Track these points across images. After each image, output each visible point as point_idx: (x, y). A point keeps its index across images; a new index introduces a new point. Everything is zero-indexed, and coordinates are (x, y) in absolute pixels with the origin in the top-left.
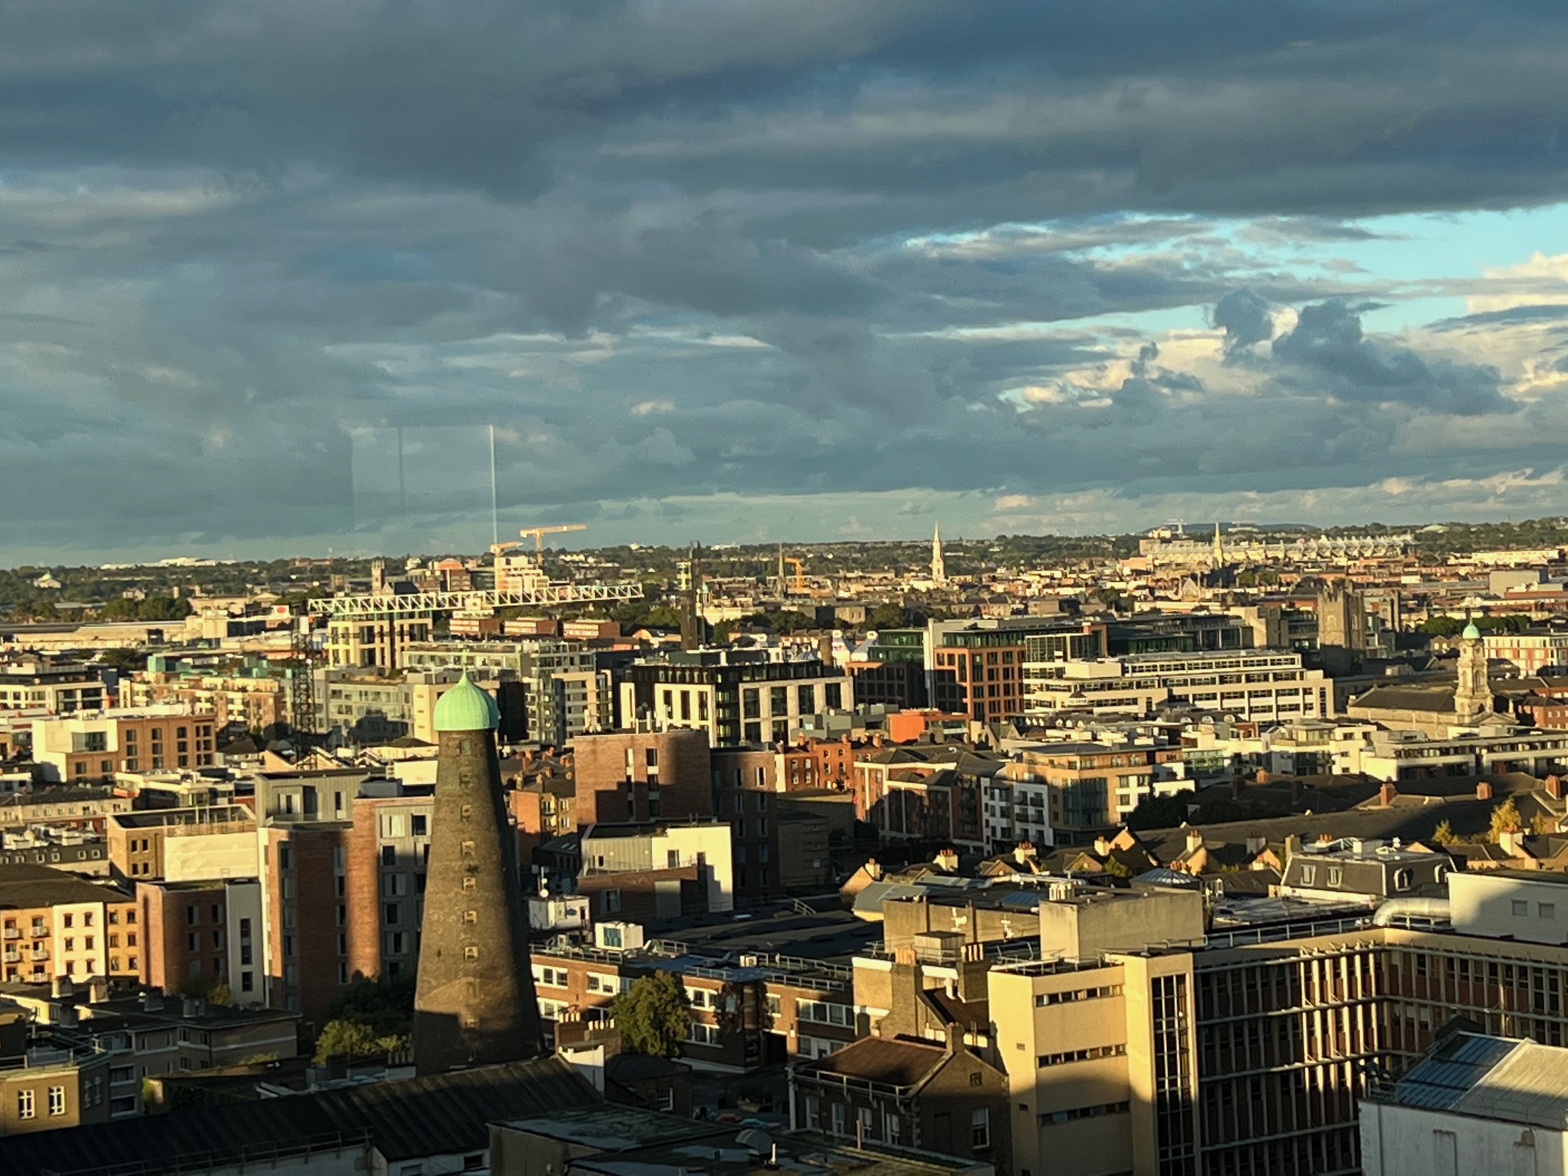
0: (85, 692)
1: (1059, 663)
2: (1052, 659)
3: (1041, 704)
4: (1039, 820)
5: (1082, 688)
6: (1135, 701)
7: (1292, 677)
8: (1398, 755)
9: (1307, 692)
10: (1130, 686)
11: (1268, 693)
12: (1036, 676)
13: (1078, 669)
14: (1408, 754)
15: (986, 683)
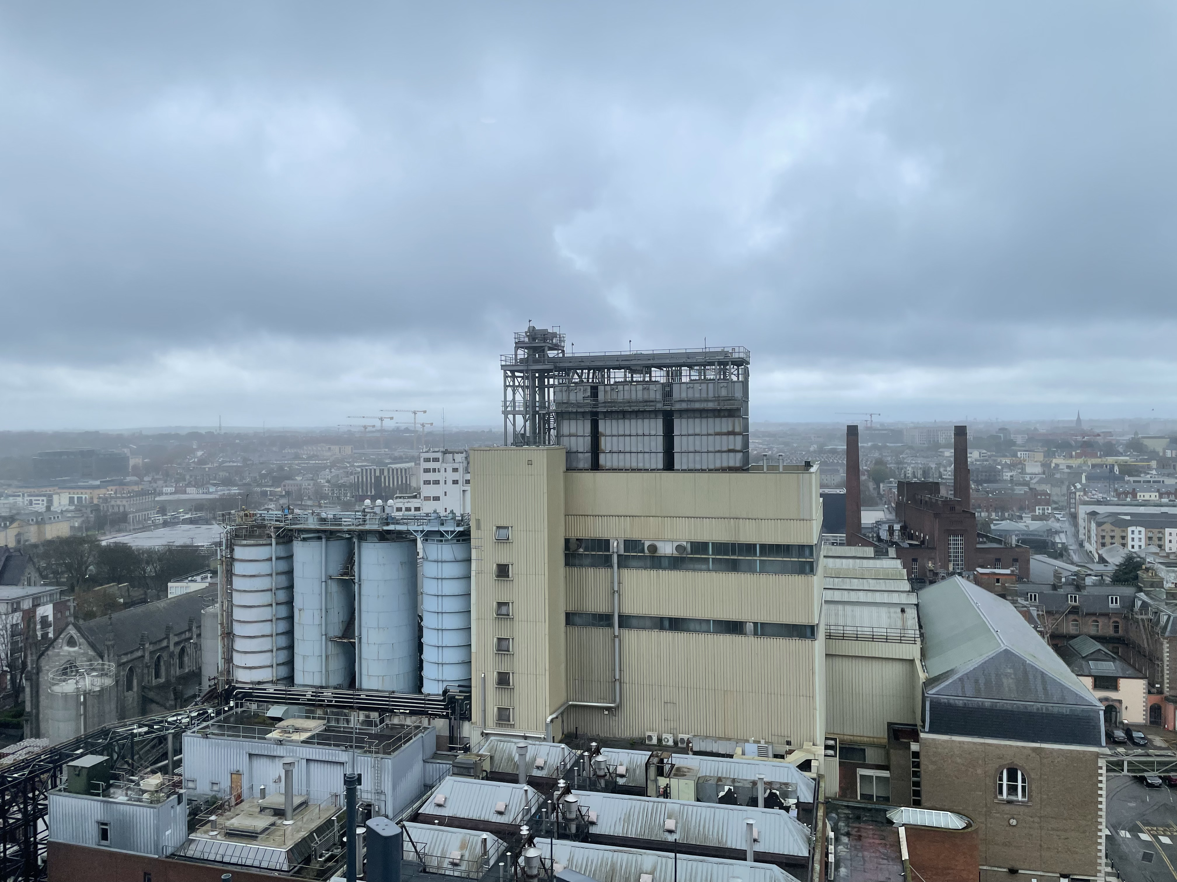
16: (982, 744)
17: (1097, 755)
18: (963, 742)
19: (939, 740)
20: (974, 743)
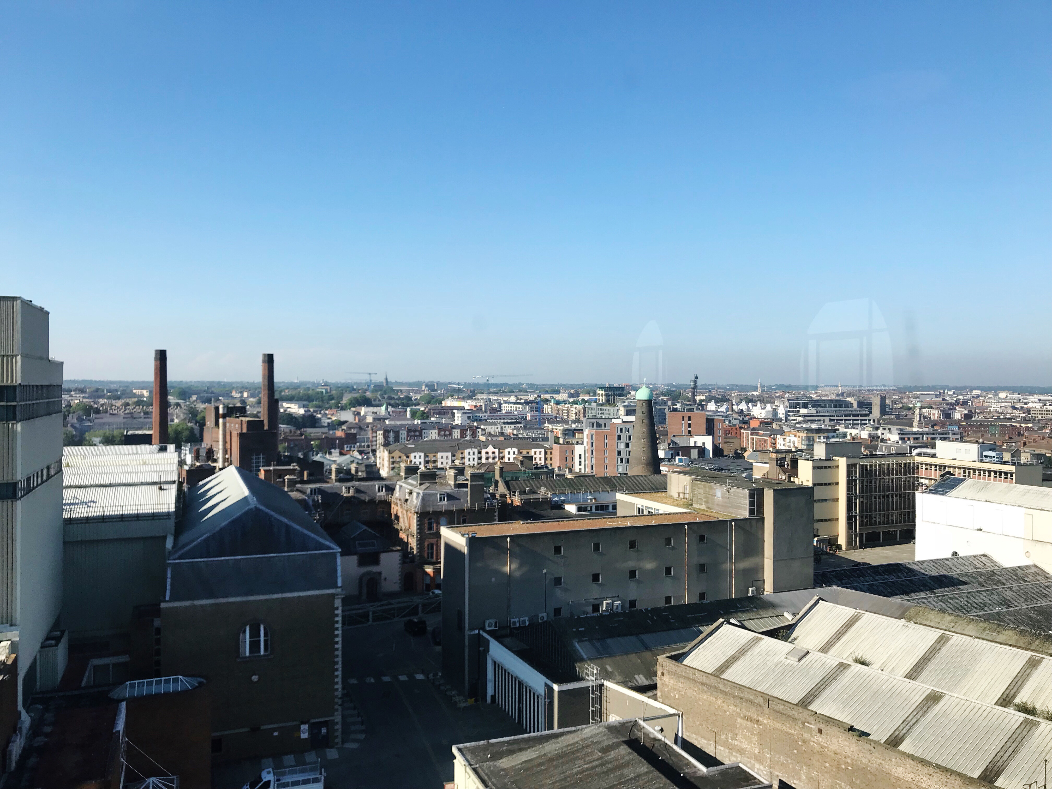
1: (798, 409)
2: (796, 408)
3: (793, 420)
5: (805, 416)
7: (865, 416)
8: (899, 434)
9: (870, 420)
10: (819, 416)
11: (858, 420)
13: (803, 411)
14: (902, 434)
16: (225, 604)
17: (333, 596)
18: (205, 606)
19: (179, 607)
20: (217, 605)
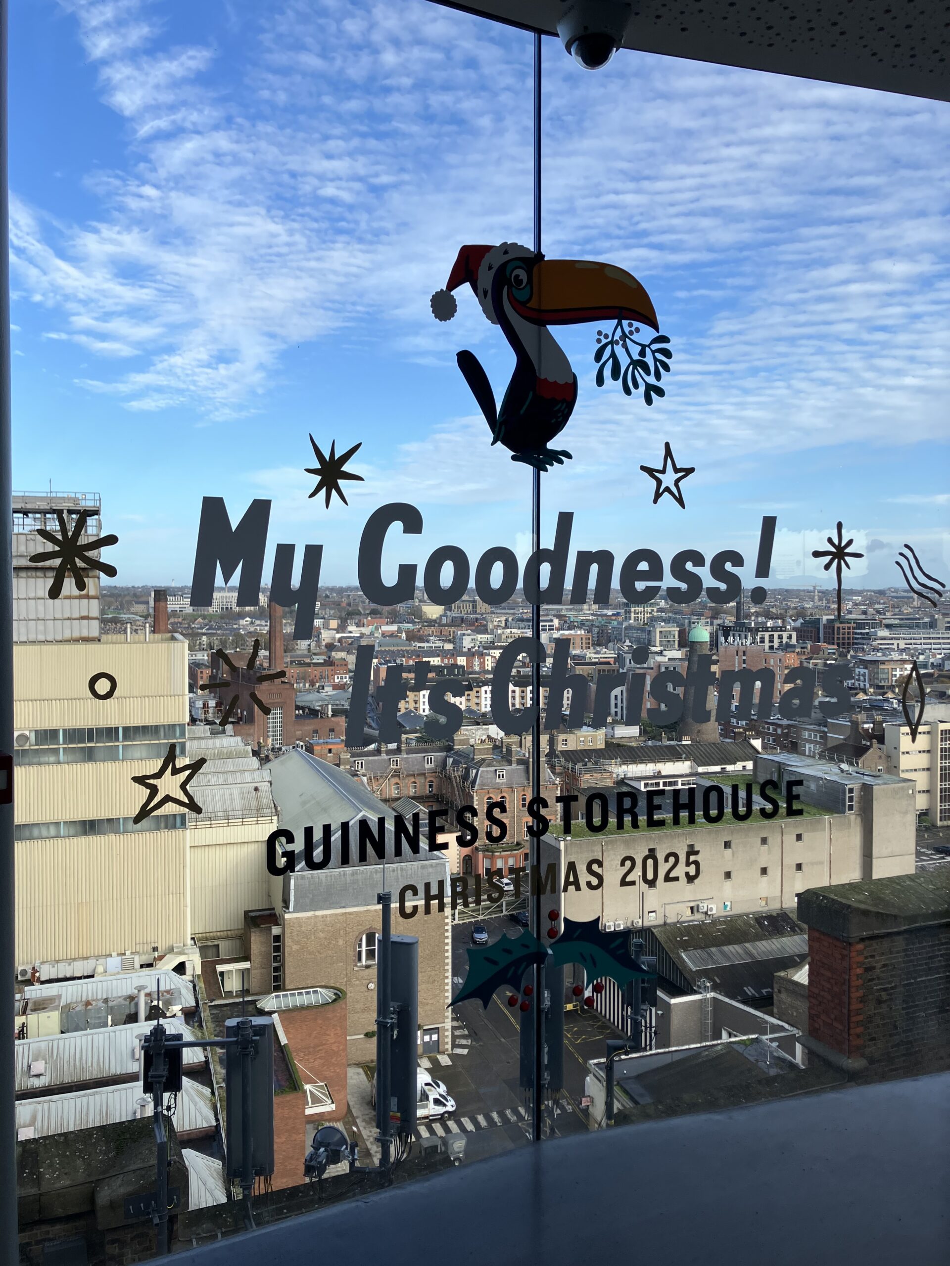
0: (549, 626)
1: (867, 630)
2: (865, 629)
3: (860, 644)
4: (865, 681)
6: (893, 644)
10: (892, 639)
12: (859, 634)
15: (841, 636)
16: (343, 914)
17: (443, 905)
18: (326, 916)
19: (302, 918)
20: (336, 915)
